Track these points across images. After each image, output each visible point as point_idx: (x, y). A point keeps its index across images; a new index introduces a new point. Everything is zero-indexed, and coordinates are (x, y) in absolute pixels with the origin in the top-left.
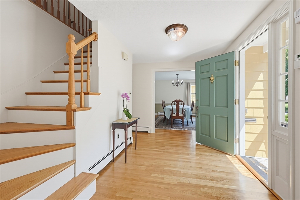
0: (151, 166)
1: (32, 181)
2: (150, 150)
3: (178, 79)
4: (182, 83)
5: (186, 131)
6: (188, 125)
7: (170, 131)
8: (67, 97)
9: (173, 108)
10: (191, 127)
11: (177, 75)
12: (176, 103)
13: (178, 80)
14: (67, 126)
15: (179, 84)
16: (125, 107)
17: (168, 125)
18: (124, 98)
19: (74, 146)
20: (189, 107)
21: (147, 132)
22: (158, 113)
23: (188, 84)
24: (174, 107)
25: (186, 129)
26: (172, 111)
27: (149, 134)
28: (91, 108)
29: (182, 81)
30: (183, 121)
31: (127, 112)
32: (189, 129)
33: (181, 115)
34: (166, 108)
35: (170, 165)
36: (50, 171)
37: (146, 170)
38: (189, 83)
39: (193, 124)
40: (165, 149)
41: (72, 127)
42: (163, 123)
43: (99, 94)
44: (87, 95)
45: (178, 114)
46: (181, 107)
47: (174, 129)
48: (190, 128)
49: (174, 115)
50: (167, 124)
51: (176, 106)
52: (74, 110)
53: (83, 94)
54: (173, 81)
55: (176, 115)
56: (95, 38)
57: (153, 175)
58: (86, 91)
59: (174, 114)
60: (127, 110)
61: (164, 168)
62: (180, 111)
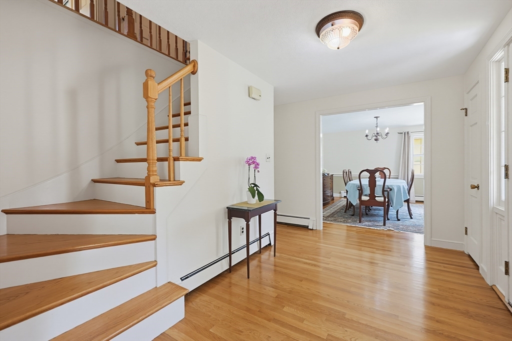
0: (290, 292)
1: (89, 283)
2: (299, 261)
3: (377, 127)
4: (388, 133)
5: (391, 233)
6: (399, 220)
7: (355, 229)
8: (145, 164)
9: (362, 183)
10: (404, 224)
11: (377, 117)
12: (368, 175)
13: (378, 129)
14: (146, 209)
15: (378, 137)
16: (252, 181)
17: (353, 217)
18: (250, 165)
19: (154, 239)
20: (403, 184)
21: (306, 227)
22: (340, 193)
23: (406, 135)
24: (365, 182)
25: (391, 229)
26: (361, 190)
27: (310, 231)
28: (184, 182)
29: (387, 131)
30: (386, 212)
31: (254, 190)
32: (398, 229)
33: (382, 199)
34: (350, 184)
35: (328, 297)
36: (117, 273)
37: (276, 297)
38: (408, 133)
39: (411, 218)
40: (329, 264)
41: (151, 210)
42: (345, 212)
43: (200, 160)
44: (178, 162)
45: (372, 195)
46: (379, 182)
47: (366, 224)
48: (401, 227)
49: (364, 198)
50: (353, 215)
51: (369, 181)
52: (154, 185)
53: (172, 159)
54: (367, 131)
55: (368, 198)
56: (194, 69)
57: (285, 309)
58: (175, 155)
59: (366, 195)
60: (256, 185)
61: (313, 301)
62: (378, 191)
